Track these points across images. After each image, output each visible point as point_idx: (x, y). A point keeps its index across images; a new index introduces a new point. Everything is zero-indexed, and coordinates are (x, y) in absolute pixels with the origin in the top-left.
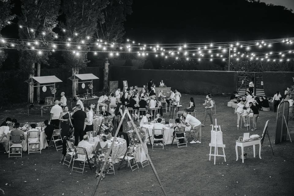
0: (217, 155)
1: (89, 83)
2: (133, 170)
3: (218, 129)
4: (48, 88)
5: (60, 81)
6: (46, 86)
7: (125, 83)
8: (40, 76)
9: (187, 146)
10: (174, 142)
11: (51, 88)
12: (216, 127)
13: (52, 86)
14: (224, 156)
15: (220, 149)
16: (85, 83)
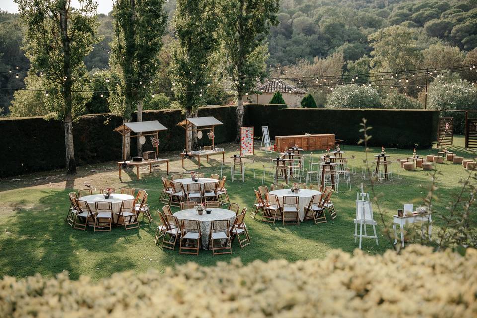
0: (366, 236)
1: (209, 131)
2: (215, 254)
3: (365, 198)
4: (148, 138)
5: (163, 128)
6: (145, 136)
7: (265, 130)
8: (142, 121)
9: (326, 221)
10: (307, 215)
11: (152, 139)
12: (363, 194)
13: (153, 136)
14: (376, 236)
15: (369, 227)
16: (202, 131)
